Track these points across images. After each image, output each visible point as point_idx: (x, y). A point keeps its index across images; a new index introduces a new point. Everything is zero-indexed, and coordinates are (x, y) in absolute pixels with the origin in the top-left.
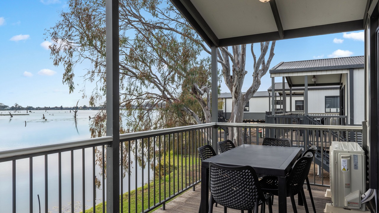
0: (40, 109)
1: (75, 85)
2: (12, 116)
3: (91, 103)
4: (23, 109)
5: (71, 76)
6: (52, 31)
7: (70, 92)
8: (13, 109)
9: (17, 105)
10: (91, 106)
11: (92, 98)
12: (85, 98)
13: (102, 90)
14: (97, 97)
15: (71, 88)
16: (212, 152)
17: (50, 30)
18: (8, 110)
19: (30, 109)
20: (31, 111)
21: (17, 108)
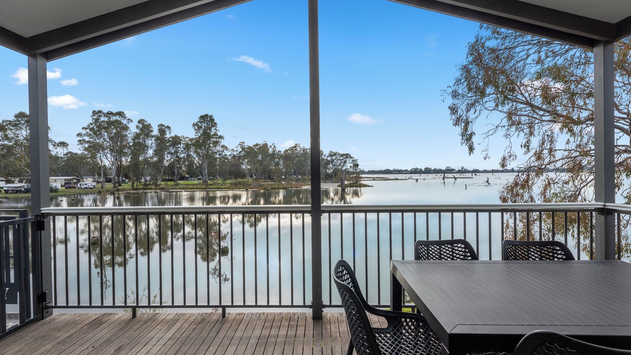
0: (486, 172)
1: (475, 146)
2: (456, 179)
3: (503, 166)
4: (468, 172)
5: (471, 135)
6: (450, 90)
7: (470, 154)
8: (459, 172)
9: (463, 168)
10: (502, 169)
11: (504, 159)
12: (487, 159)
13: (523, 147)
14: (510, 157)
15: (471, 149)
16: (469, 254)
17: (447, 89)
18: (455, 173)
19: (476, 172)
20: (477, 174)
21: (463, 171)
